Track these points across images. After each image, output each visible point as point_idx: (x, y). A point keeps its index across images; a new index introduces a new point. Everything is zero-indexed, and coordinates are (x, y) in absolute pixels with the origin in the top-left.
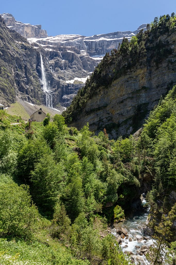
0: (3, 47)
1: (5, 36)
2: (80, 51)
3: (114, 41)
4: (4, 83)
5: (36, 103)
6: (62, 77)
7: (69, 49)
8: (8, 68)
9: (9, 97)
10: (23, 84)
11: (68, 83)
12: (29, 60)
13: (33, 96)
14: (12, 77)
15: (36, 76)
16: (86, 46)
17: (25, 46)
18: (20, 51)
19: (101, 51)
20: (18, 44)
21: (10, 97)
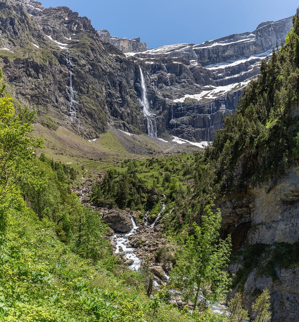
0: (93, 60)
1: (96, 48)
2: (189, 62)
3: (231, 44)
4: (92, 106)
5: (134, 132)
6: (169, 95)
7: (175, 60)
8: (98, 86)
9: (97, 124)
10: (116, 106)
11: (177, 102)
12: (125, 75)
13: (130, 122)
14: (103, 97)
15: (134, 95)
16: (197, 54)
17: (120, 59)
18: (114, 64)
19: (216, 59)
20: (111, 57)
21: (100, 125)
